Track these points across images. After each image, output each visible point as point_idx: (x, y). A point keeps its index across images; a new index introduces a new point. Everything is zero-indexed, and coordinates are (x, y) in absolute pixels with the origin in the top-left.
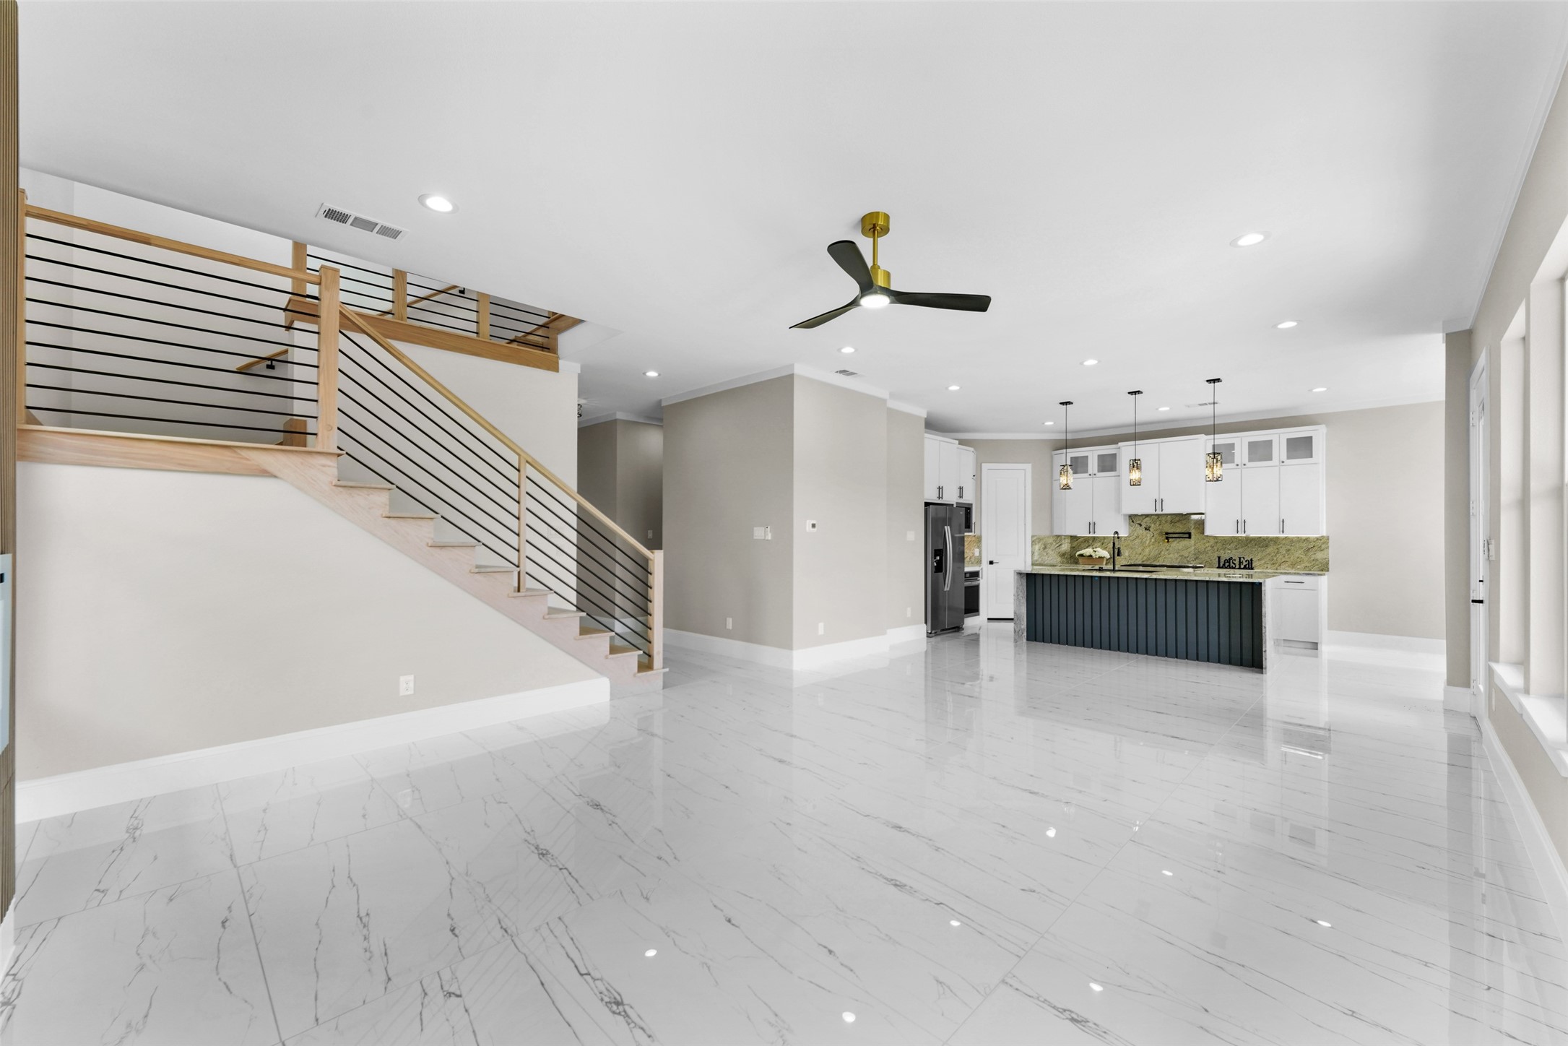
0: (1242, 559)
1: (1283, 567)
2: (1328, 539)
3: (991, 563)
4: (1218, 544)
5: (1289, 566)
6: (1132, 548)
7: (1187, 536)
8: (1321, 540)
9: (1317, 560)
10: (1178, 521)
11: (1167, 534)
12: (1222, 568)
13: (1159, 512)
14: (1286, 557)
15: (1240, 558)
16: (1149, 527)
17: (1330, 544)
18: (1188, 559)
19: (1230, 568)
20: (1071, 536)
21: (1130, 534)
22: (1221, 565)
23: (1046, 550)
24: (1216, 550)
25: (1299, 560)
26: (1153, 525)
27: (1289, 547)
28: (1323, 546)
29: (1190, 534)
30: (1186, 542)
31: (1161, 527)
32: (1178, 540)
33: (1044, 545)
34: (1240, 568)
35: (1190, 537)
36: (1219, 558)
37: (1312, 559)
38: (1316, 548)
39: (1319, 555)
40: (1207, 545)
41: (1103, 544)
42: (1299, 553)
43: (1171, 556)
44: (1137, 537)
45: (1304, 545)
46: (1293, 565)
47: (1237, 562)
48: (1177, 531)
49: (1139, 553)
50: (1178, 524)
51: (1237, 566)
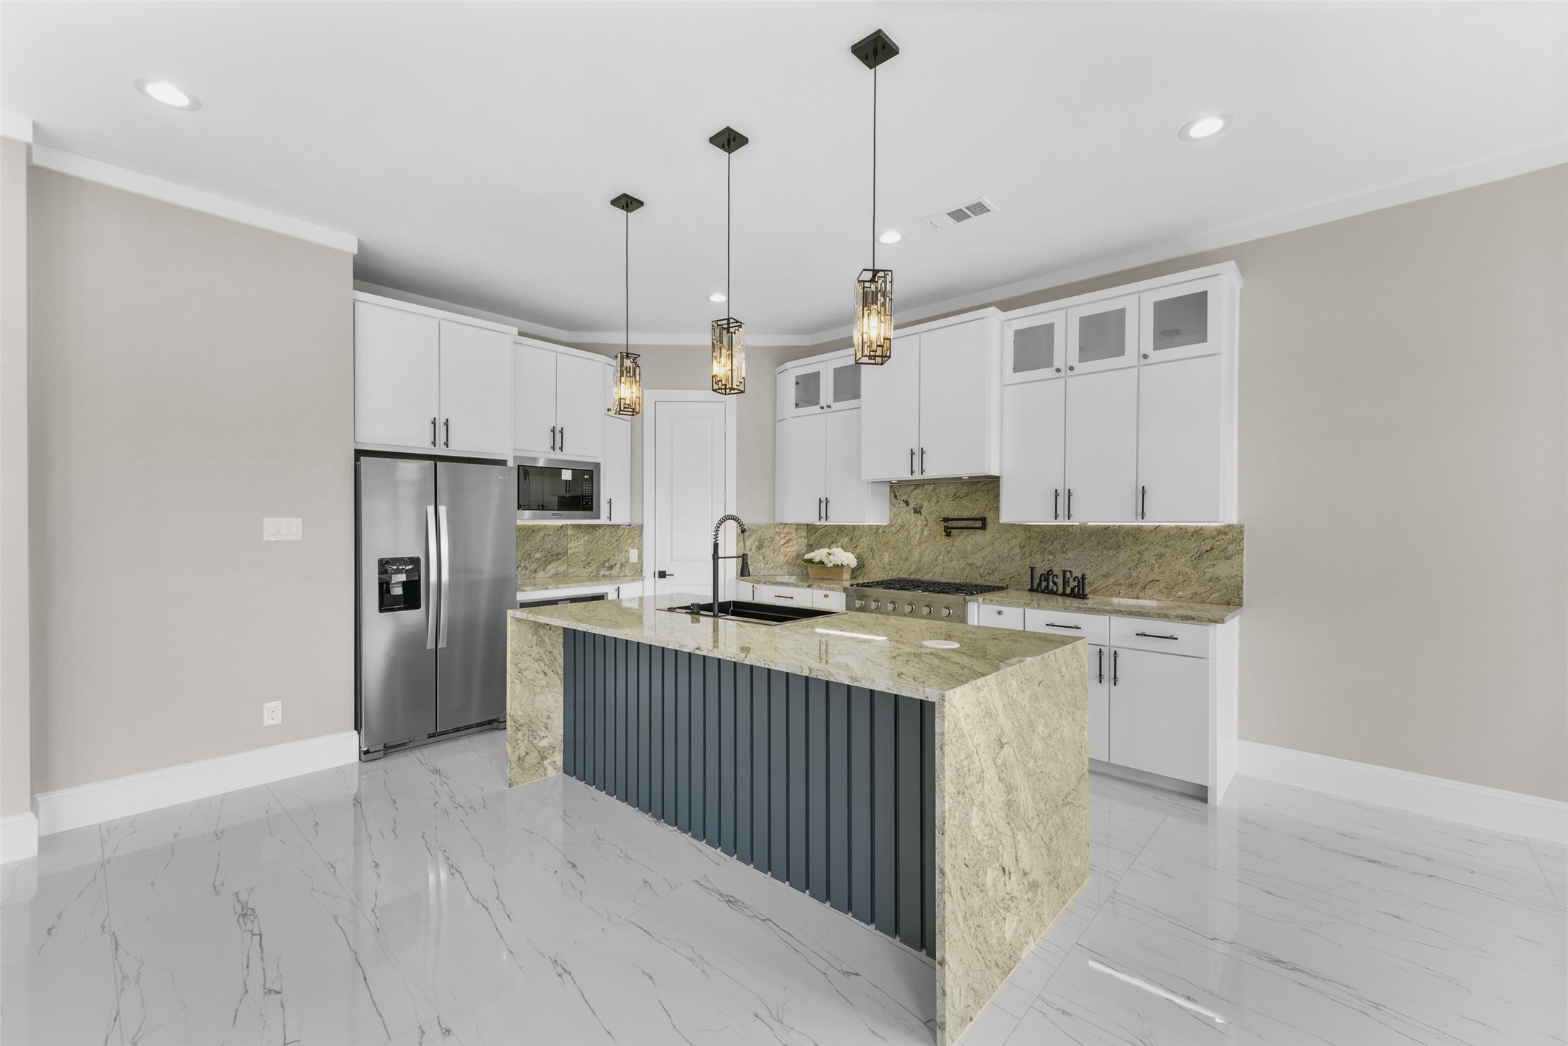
0: (1068, 575)
1: (1149, 592)
2: (1242, 532)
3: (662, 575)
4: (1032, 542)
5: (1161, 591)
6: (894, 548)
7: (979, 524)
8: (1226, 534)
9: (1218, 579)
10: (966, 495)
11: (946, 520)
12: (1036, 591)
13: (917, 476)
14: (1156, 570)
15: (1064, 572)
16: (921, 508)
17: (1245, 544)
18: (982, 571)
19: (1049, 593)
20: (808, 525)
21: (891, 521)
22: (1035, 588)
23: (763, 551)
24: (1028, 553)
25: (1181, 578)
26: (926, 504)
27: (1162, 550)
28: (1231, 548)
29: (983, 520)
30: (978, 537)
31: (938, 507)
32: (966, 532)
33: (760, 541)
34: (1064, 594)
35: (983, 528)
36: (1032, 569)
37: (1208, 576)
38: (1215, 552)
39: (1223, 569)
40: (1013, 543)
41: (851, 540)
42: (1182, 564)
43: (954, 563)
44: (902, 526)
45: (1192, 545)
46: (1169, 590)
47: (1060, 581)
48: (967, 514)
49: (904, 556)
50: (965, 502)
51: (1061, 590)
